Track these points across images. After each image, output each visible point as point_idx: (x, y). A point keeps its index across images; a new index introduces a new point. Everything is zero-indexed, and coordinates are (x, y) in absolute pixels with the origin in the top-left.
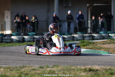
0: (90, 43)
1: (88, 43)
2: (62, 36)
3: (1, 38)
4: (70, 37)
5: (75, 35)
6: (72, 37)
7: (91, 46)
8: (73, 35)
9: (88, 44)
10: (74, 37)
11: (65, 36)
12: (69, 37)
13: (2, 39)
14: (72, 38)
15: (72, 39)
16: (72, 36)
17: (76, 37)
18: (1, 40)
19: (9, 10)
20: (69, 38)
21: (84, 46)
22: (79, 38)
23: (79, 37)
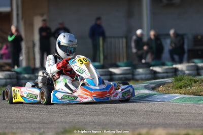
0: (195, 82)
1: (190, 80)
2: (151, 68)
3: (15, 77)
4: (168, 71)
5: (180, 67)
6: (173, 70)
7: (195, 88)
8: (174, 66)
9: (190, 83)
10: (176, 70)
11: (158, 69)
12: (166, 69)
13: (18, 79)
14: (172, 72)
15: (173, 74)
16: (173, 68)
17: (182, 71)
18: (15, 80)
19: (42, 15)
20: (167, 73)
21: (181, 88)
22: (187, 72)
23: (187, 70)
